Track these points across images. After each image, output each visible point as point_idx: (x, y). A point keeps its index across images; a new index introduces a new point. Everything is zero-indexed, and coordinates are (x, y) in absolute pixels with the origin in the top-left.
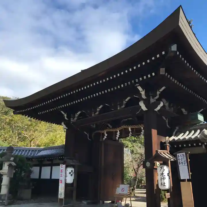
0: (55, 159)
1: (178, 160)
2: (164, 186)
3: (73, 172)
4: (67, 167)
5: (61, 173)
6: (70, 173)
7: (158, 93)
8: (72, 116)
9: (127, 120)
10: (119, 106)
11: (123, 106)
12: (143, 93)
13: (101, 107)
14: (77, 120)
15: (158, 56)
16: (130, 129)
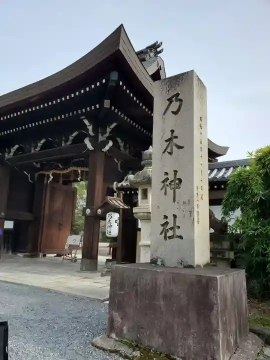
2: (110, 234)
7: (108, 130)
8: (7, 150)
9: (78, 160)
10: (63, 142)
11: (69, 143)
12: (90, 128)
13: (43, 141)
14: (14, 155)
15: (98, 84)
16: (80, 172)
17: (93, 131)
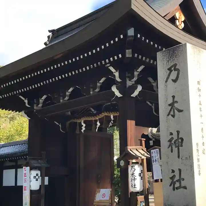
0: (19, 159)
1: (152, 158)
2: (135, 187)
3: (39, 175)
4: (31, 169)
5: (25, 178)
6: (35, 177)
7: (136, 73)
8: (35, 102)
11: (97, 90)
12: (117, 74)
13: (71, 90)
14: (42, 107)
15: (117, 39)
16: (112, 117)
17: (120, 77)
